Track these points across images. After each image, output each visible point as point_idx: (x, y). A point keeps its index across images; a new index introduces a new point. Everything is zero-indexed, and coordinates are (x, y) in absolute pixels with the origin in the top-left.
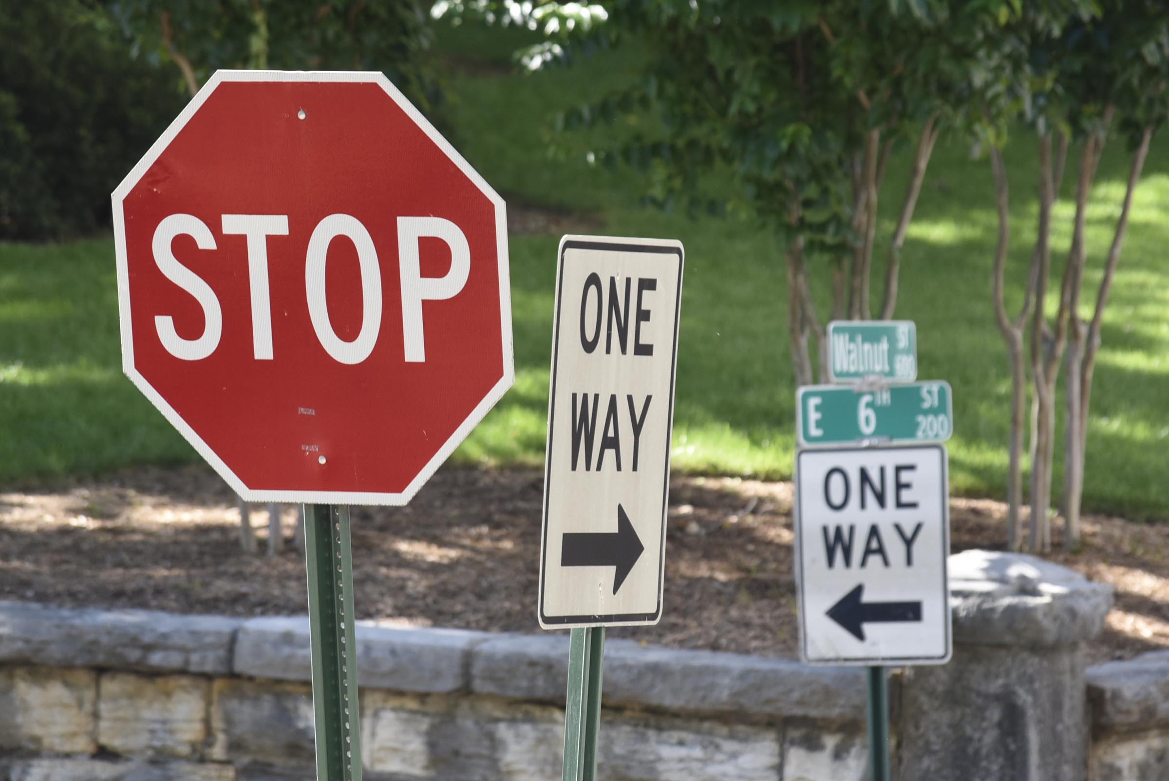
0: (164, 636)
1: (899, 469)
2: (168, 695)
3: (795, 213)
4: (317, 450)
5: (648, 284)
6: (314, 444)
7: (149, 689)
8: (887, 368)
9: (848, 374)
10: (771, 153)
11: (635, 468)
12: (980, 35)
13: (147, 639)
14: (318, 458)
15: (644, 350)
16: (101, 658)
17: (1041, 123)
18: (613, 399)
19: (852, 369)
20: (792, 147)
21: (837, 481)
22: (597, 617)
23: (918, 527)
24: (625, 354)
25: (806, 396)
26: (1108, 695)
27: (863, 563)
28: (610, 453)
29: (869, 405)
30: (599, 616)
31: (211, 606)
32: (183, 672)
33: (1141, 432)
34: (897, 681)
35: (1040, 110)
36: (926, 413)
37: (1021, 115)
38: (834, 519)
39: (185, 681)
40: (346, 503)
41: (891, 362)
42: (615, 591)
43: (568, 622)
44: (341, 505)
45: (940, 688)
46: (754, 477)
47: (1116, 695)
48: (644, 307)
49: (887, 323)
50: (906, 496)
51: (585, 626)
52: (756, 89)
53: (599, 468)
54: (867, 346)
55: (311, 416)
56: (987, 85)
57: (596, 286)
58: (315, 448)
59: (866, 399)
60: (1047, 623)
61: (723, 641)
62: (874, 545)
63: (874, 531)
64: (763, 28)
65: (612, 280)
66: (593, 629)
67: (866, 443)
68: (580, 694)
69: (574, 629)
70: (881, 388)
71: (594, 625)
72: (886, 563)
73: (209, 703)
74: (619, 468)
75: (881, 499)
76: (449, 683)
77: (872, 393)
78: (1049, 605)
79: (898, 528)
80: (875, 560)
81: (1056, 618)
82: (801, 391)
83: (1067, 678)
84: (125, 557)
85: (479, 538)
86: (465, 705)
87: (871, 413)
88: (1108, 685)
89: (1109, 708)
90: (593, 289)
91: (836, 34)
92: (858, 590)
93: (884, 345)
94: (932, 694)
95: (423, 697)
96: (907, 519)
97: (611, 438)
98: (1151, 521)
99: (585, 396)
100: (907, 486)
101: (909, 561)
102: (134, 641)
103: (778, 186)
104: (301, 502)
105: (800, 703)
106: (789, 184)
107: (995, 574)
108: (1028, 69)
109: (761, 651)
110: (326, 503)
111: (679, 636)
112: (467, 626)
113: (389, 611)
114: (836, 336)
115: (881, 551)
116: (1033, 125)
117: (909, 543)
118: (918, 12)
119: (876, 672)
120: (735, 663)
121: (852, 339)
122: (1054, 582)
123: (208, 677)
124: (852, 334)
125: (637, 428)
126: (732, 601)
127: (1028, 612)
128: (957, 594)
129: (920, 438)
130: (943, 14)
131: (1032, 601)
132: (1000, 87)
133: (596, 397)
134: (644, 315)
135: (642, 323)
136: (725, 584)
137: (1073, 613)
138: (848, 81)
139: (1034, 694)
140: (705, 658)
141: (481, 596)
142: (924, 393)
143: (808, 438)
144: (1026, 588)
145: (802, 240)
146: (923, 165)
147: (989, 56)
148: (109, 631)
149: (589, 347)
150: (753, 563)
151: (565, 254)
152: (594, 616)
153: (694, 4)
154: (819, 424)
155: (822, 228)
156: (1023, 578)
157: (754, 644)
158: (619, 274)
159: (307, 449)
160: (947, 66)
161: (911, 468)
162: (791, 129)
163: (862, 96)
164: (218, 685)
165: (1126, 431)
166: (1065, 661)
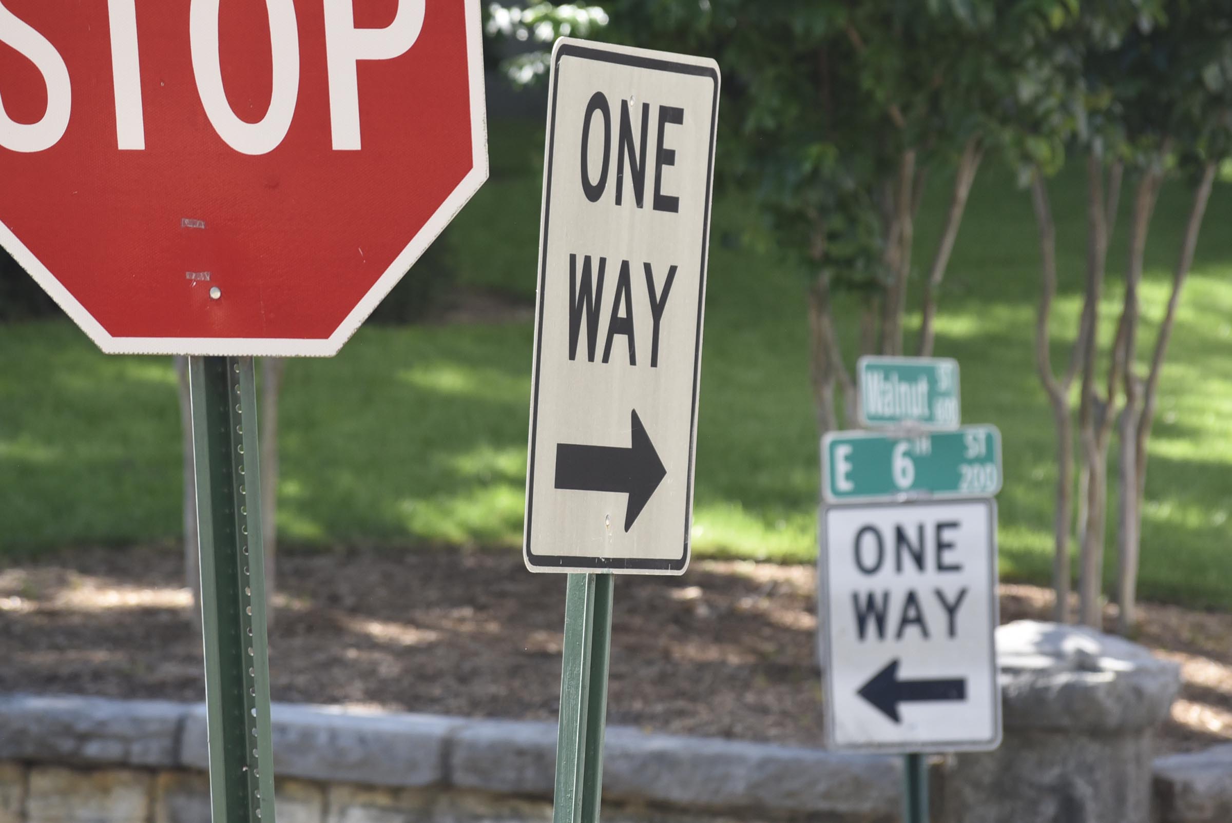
0: (102, 724)
1: (940, 527)
2: (105, 791)
3: (819, 246)
4: (208, 278)
5: (672, 115)
6: (204, 271)
7: (85, 784)
8: (926, 412)
9: (882, 418)
10: (792, 177)
11: (654, 363)
12: (1029, 42)
13: (82, 726)
14: (209, 290)
15: (666, 204)
16: (29, 750)
17: (1098, 145)
18: (625, 266)
19: (888, 412)
20: (816, 172)
21: (869, 541)
22: (603, 560)
23: (962, 594)
24: (641, 207)
25: (834, 444)
26: (1178, 788)
27: (899, 634)
28: (620, 340)
29: (907, 454)
30: (606, 559)
31: (156, 691)
32: (123, 764)
33: (1193, 518)
34: (937, 771)
35: (1096, 130)
36: (971, 462)
37: (1074, 136)
38: (865, 585)
39: (125, 776)
40: (250, 354)
41: (930, 405)
42: (627, 526)
43: (563, 565)
44: (243, 357)
45: (987, 779)
46: (768, 560)
47: (1187, 788)
48: (667, 146)
49: (924, 361)
50: (949, 557)
51: (587, 571)
52: (775, 102)
53: (606, 359)
54: (904, 388)
55: (198, 230)
56: (1037, 99)
57: (602, 110)
58: (206, 276)
59: (902, 448)
60: (1109, 704)
61: (738, 728)
62: (912, 613)
63: (911, 598)
64: (784, 34)
65: (624, 104)
66: (597, 575)
67: (902, 497)
68: (580, 665)
69: (572, 574)
70: (921, 435)
71: (599, 571)
72: (925, 633)
73: (152, 799)
74: (633, 361)
75: (919, 560)
76: (426, 775)
77: (909, 440)
78: (1112, 685)
79: (940, 595)
80: (912, 631)
81: (1120, 699)
82: (828, 438)
83: (1131, 769)
84: (61, 640)
85: (462, 620)
86: (443, 802)
87: (908, 464)
88: (1178, 777)
89: (1180, 804)
90: (598, 114)
91: (866, 40)
92: (893, 666)
93: (922, 387)
94: (977, 785)
95: (396, 791)
96: (950, 584)
97: (622, 319)
98: (1210, 609)
99: (588, 260)
100: (949, 546)
101: (952, 631)
102: (67, 729)
103: (799, 216)
104: (185, 353)
105: (827, 796)
106: (812, 213)
107: (1048, 648)
108: (1082, 85)
109: (781, 739)
110: (221, 355)
111: (689, 722)
112: (447, 712)
113: (359, 694)
114: (869, 376)
115: (919, 620)
116: (1088, 148)
117: (951, 610)
118: (961, 11)
119: (913, 760)
120: (752, 751)
121: (886, 378)
122: (1117, 657)
123: (151, 770)
124: (887, 373)
125: (657, 309)
126: (747, 686)
127: (1087, 692)
128: (1007, 670)
129: (965, 490)
130: (987, 17)
131: (1092, 679)
132: (1052, 102)
133: (603, 261)
134: (666, 157)
135: (665, 168)
136: (740, 667)
137: (1138, 692)
138: (880, 95)
139: (1095, 785)
140: (717, 746)
141: (463, 679)
142: (969, 439)
143: (836, 492)
144: (1085, 663)
145: (826, 276)
146: (963, 192)
147: (1039, 66)
148: (40, 717)
149: (593, 193)
150: (769, 647)
151: (560, 62)
152: (598, 558)
153: (706, 5)
154: (849, 476)
155: (849, 262)
156: (1081, 653)
157: (773, 732)
158: (634, 98)
159: (193, 277)
160: (992, 76)
161: (953, 525)
162: (814, 150)
163: (895, 112)
164: (163, 779)
165: (1178, 517)
166: (1129, 748)
